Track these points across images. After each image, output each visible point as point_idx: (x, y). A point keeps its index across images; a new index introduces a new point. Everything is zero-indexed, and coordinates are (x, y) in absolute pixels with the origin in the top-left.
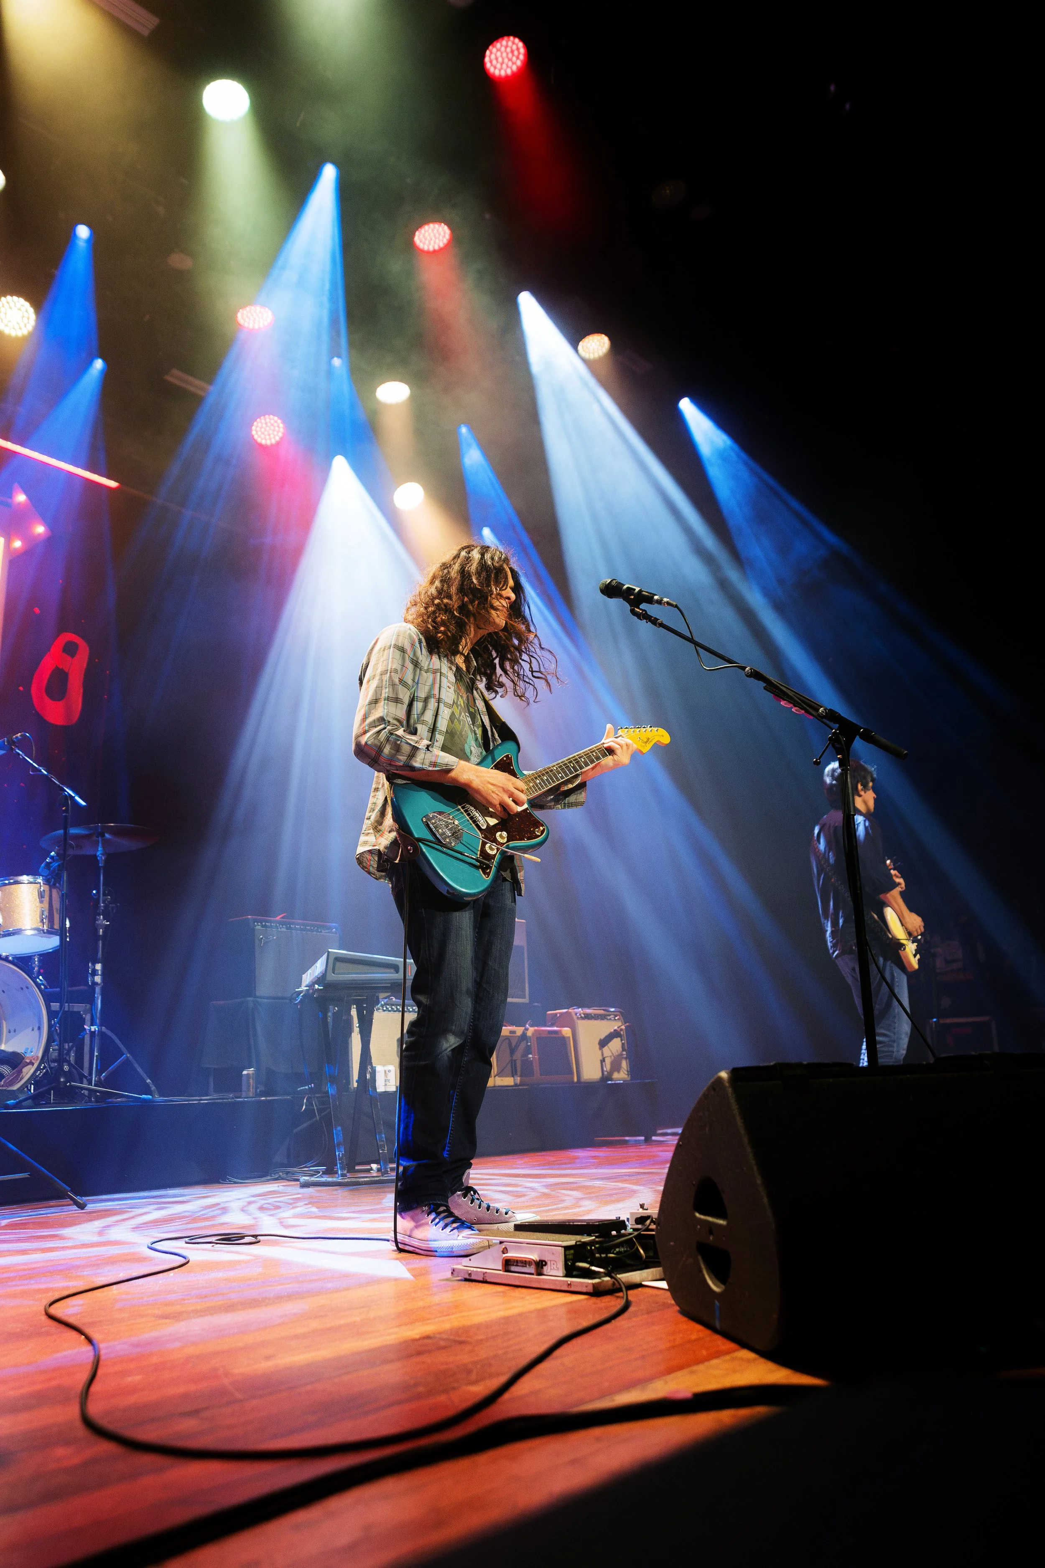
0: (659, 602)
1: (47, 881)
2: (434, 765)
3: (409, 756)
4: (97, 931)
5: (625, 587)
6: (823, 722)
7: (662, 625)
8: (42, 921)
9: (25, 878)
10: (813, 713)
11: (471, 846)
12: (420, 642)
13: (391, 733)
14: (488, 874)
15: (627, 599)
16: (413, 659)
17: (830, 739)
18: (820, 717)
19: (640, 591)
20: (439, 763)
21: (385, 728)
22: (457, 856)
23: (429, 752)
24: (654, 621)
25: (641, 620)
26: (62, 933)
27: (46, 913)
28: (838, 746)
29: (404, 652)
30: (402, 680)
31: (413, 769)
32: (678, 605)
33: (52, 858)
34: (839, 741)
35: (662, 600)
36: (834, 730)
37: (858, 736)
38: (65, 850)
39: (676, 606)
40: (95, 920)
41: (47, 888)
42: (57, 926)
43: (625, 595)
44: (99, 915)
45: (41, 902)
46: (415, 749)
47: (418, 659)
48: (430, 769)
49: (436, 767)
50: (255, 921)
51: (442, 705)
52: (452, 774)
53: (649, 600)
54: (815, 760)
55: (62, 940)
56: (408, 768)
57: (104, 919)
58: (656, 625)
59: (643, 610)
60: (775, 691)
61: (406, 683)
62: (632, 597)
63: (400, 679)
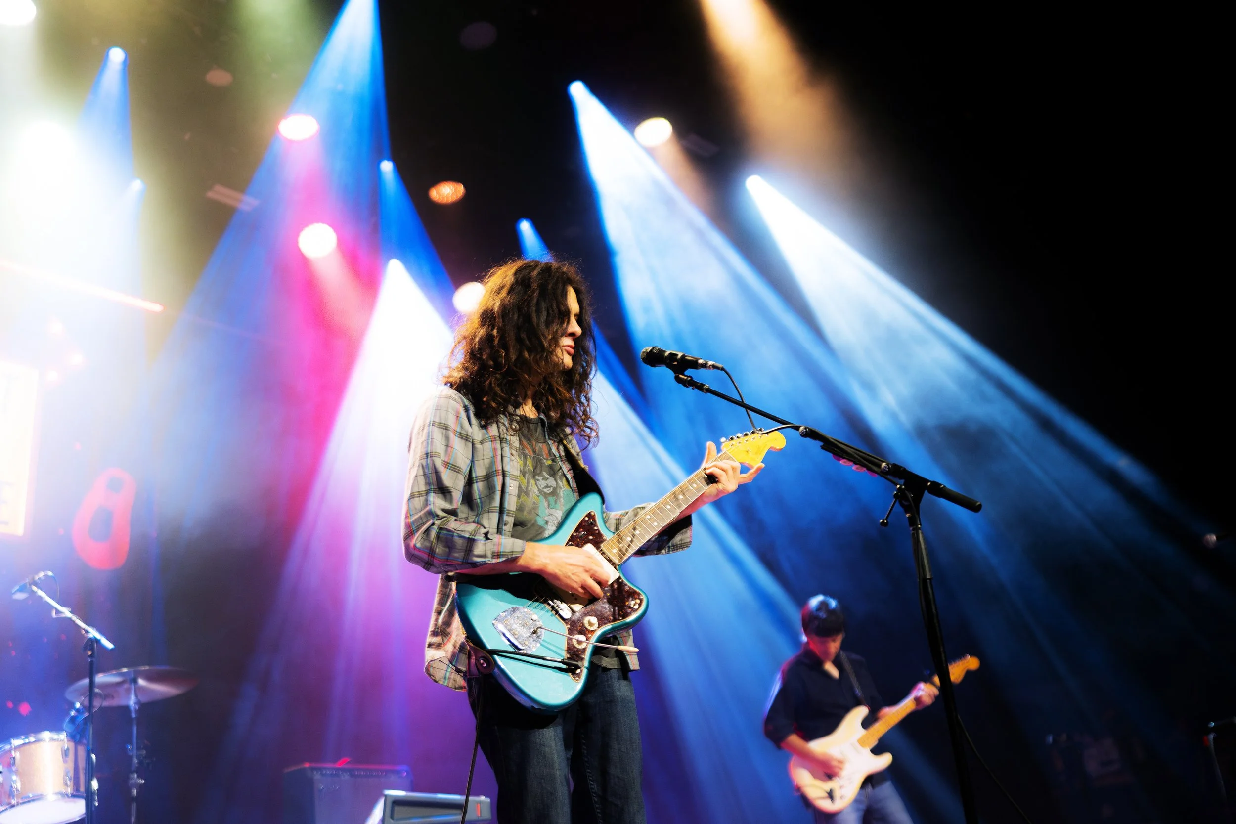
0: (704, 366)
1: (72, 737)
2: (498, 555)
3: (466, 550)
4: (129, 791)
5: (667, 354)
6: (886, 478)
7: (709, 391)
8: (66, 784)
9: (46, 735)
10: (875, 468)
11: (554, 645)
12: (466, 409)
13: (440, 528)
14: (579, 675)
15: (670, 366)
16: (461, 433)
17: (896, 496)
18: (883, 474)
19: (683, 356)
20: (503, 552)
21: (433, 524)
22: (538, 661)
23: (490, 541)
24: (700, 387)
25: (687, 387)
26: (88, 796)
27: (71, 774)
28: (906, 503)
29: (446, 429)
30: (449, 463)
31: (475, 565)
32: (725, 368)
33: (78, 711)
34: (907, 499)
35: (707, 364)
36: (898, 486)
37: (926, 492)
38: (91, 701)
39: (723, 369)
40: (128, 778)
41: (71, 745)
42: (82, 789)
43: (668, 361)
44: (132, 772)
45: (65, 761)
46: (471, 542)
47: (467, 432)
48: (494, 561)
49: (500, 557)
50: (313, 769)
51: (508, 480)
52: (522, 562)
53: (694, 364)
54: (881, 521)
55: (88, 806)
56: (470, 565)
57: (138, 777)
58: (703, 391)
59: (688, 377)
60: (833, 450)
61: (454, 466)
62: (676, 363)
63: (447, 463)
